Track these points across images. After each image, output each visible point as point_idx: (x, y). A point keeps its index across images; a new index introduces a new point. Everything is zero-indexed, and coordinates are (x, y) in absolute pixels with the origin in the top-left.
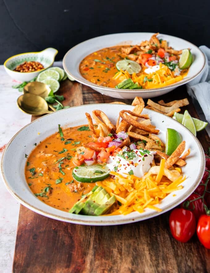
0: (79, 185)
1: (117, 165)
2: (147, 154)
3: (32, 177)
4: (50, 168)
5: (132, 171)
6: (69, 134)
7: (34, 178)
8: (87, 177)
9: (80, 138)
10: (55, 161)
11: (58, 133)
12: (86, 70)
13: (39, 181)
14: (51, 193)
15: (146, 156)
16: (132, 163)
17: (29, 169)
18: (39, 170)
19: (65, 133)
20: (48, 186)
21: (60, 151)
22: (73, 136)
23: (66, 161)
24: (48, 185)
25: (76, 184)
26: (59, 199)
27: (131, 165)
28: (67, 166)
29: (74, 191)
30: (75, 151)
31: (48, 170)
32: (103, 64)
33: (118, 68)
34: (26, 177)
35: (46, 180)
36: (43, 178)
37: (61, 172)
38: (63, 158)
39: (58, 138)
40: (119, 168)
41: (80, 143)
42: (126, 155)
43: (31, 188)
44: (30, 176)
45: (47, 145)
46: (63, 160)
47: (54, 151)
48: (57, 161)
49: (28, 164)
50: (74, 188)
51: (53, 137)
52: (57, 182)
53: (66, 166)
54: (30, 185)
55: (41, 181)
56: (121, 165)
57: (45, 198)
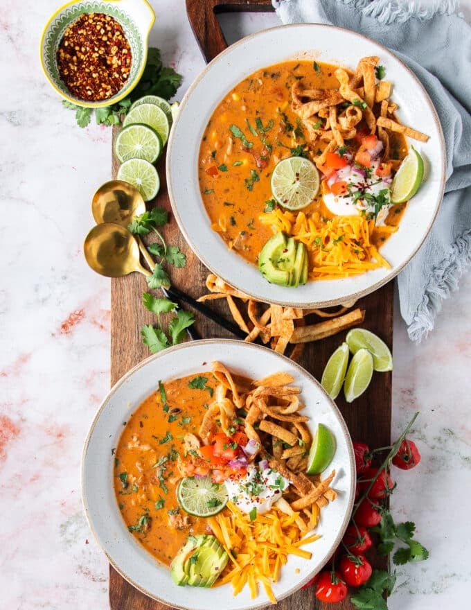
0: (185, 519)
1: (238, 494)
2: (279, 489)
3: (124, 492)
4: (148, 475)
5: (255, 508)
6: (175, 396)
7: (126, 494)
8: (195, 512)
9: (191, 408)
10: (154, 461)
11: (158, 391)
12: (213, 172)
13: (133, 502)
14: (150, 526)
15: (277, 492)
16: (258, 500)
17: (119, 474)
18: (132, 478)
19: (168, 392)
20: (145, 512)
21: (161, 439)
22: (182, 403)
23: (169, 464)
24: (146, 510)
25: (182, 518)
26: (160, 538)
27: (255, 502)
28: (171, 474)
29: (178, 528)
30: (183, 443)
31: (145, 482)
32: (247, 150)
33: (274, 189)
34: (116, 491)
35: (142, 500)
36: (138, 496)
37: (163, 486)
38: (166, 459)
39: (158, 404)
40: (239, 500)
41: (190, 422)
42: (250, 488)
43: (123, 514)
44: (121, 489)
45: (143, 420)
46: (164, 463)
47: (153, 436)
48: (157, 462)
49: (117, 462)
50: (178, 523)
51: (150, 400)
52: (157, 507)
53: (169, 475)
54: (121, 507)
55: (137, 502)
56: (242, 497)
57: (142, 535)
